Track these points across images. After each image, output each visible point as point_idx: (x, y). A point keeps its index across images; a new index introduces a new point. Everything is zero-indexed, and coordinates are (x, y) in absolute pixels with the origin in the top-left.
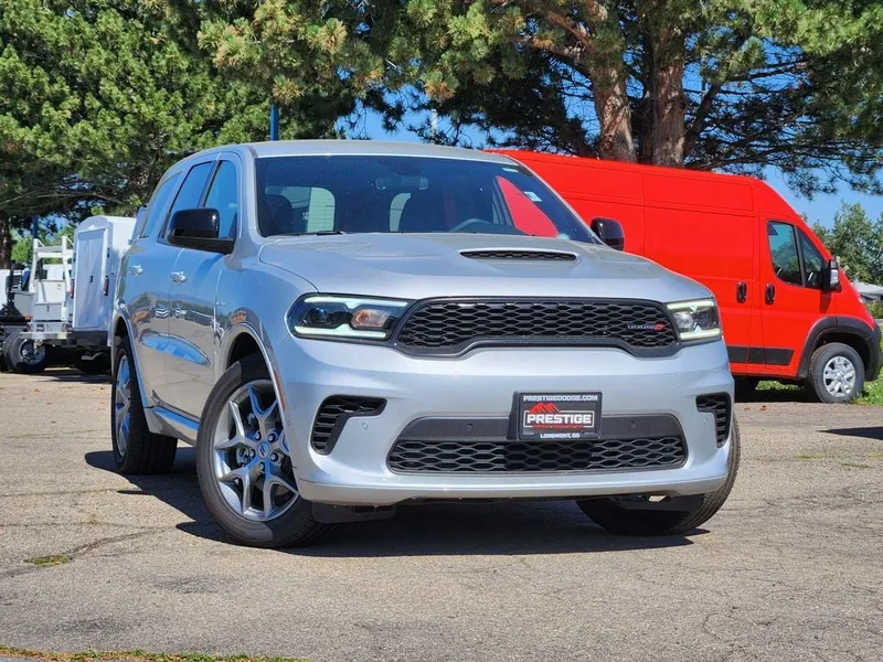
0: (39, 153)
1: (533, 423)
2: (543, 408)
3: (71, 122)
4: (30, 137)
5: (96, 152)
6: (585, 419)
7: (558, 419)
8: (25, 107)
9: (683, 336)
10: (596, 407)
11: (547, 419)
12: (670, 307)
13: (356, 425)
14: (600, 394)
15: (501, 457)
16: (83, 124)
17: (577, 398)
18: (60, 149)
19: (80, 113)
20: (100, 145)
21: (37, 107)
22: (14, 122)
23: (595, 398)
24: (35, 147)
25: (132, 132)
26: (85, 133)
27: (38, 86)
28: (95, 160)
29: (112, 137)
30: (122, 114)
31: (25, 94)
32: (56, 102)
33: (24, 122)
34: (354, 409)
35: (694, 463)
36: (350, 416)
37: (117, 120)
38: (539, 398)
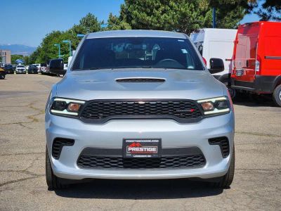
0: (153, 24)
1: (131, 151)
2: (136, 145)
3: (162, 14)
4: (150, 19)
5: (168, 23)
6: (153, 149)
7: (141, 149)
8: (149, 11)
9: (206, 113)
10: (159, 144)
11: (136, 149)
12: (199, 102)
13: (66, 149)
14: (160, 140)
15: (121, 163)
16: (165, 14)
17: (150, 141)
18: (159, 22)
19: (164, 12)
20: (170, 21)
21: (152, 10)
22: (146, 15)
23: (158, 141)
24: (152, 22)
25: (179, 16)
26: (165, 17)
27: (152, 4)
28: (169, 25)
29: (173, 18)
30: (176, 11)
31: (149, 6)
32: (157, 8)
33: (149, 14)
34: (65, 142)
35: (209, 166)
36: (64, 145)
37: (174, 13)
38: (133, 141)
